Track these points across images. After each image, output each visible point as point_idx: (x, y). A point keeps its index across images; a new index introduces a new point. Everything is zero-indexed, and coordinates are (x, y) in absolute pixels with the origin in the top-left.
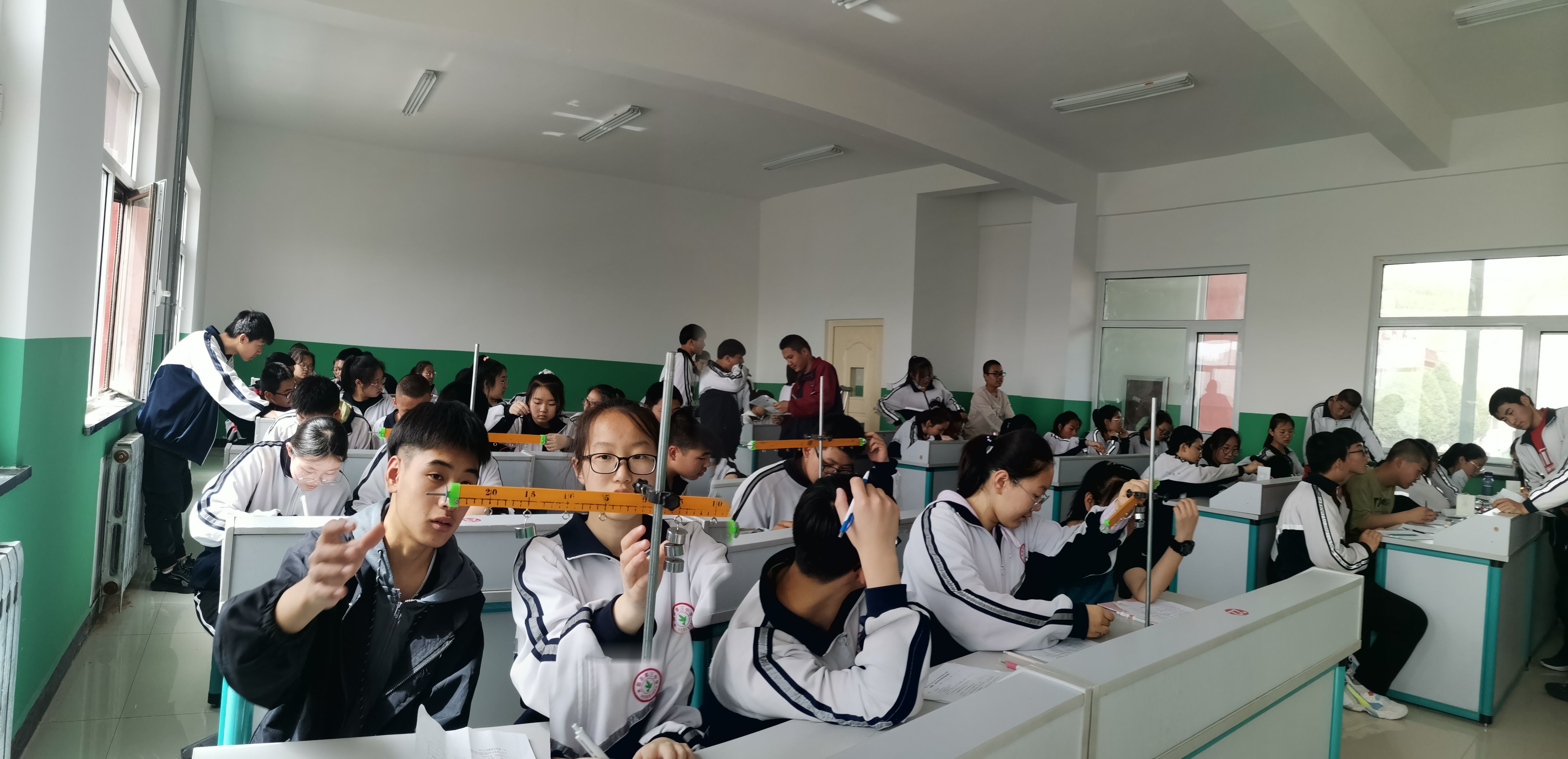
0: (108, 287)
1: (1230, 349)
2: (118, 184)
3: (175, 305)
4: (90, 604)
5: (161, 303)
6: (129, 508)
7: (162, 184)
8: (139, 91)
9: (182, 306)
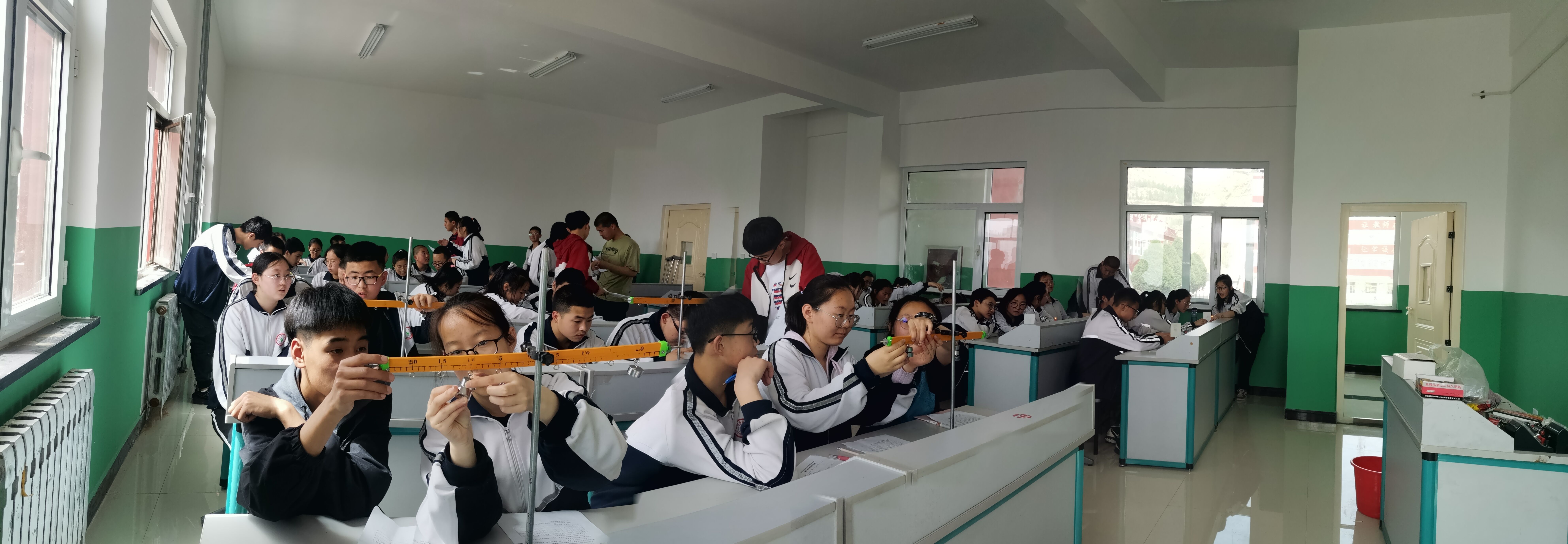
0: (152, 190)
1: (1012, 226)
2: (158, 116)
3: (198, 203)
4: (140, 414)
5: (189, 201)
6: (167, 347)
7: (188, 116)
8: (171, 48)
9: (204, 203)
